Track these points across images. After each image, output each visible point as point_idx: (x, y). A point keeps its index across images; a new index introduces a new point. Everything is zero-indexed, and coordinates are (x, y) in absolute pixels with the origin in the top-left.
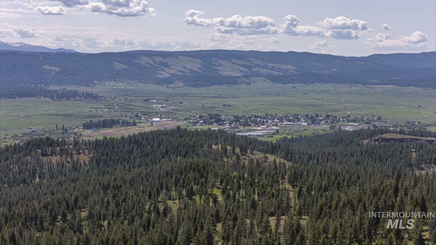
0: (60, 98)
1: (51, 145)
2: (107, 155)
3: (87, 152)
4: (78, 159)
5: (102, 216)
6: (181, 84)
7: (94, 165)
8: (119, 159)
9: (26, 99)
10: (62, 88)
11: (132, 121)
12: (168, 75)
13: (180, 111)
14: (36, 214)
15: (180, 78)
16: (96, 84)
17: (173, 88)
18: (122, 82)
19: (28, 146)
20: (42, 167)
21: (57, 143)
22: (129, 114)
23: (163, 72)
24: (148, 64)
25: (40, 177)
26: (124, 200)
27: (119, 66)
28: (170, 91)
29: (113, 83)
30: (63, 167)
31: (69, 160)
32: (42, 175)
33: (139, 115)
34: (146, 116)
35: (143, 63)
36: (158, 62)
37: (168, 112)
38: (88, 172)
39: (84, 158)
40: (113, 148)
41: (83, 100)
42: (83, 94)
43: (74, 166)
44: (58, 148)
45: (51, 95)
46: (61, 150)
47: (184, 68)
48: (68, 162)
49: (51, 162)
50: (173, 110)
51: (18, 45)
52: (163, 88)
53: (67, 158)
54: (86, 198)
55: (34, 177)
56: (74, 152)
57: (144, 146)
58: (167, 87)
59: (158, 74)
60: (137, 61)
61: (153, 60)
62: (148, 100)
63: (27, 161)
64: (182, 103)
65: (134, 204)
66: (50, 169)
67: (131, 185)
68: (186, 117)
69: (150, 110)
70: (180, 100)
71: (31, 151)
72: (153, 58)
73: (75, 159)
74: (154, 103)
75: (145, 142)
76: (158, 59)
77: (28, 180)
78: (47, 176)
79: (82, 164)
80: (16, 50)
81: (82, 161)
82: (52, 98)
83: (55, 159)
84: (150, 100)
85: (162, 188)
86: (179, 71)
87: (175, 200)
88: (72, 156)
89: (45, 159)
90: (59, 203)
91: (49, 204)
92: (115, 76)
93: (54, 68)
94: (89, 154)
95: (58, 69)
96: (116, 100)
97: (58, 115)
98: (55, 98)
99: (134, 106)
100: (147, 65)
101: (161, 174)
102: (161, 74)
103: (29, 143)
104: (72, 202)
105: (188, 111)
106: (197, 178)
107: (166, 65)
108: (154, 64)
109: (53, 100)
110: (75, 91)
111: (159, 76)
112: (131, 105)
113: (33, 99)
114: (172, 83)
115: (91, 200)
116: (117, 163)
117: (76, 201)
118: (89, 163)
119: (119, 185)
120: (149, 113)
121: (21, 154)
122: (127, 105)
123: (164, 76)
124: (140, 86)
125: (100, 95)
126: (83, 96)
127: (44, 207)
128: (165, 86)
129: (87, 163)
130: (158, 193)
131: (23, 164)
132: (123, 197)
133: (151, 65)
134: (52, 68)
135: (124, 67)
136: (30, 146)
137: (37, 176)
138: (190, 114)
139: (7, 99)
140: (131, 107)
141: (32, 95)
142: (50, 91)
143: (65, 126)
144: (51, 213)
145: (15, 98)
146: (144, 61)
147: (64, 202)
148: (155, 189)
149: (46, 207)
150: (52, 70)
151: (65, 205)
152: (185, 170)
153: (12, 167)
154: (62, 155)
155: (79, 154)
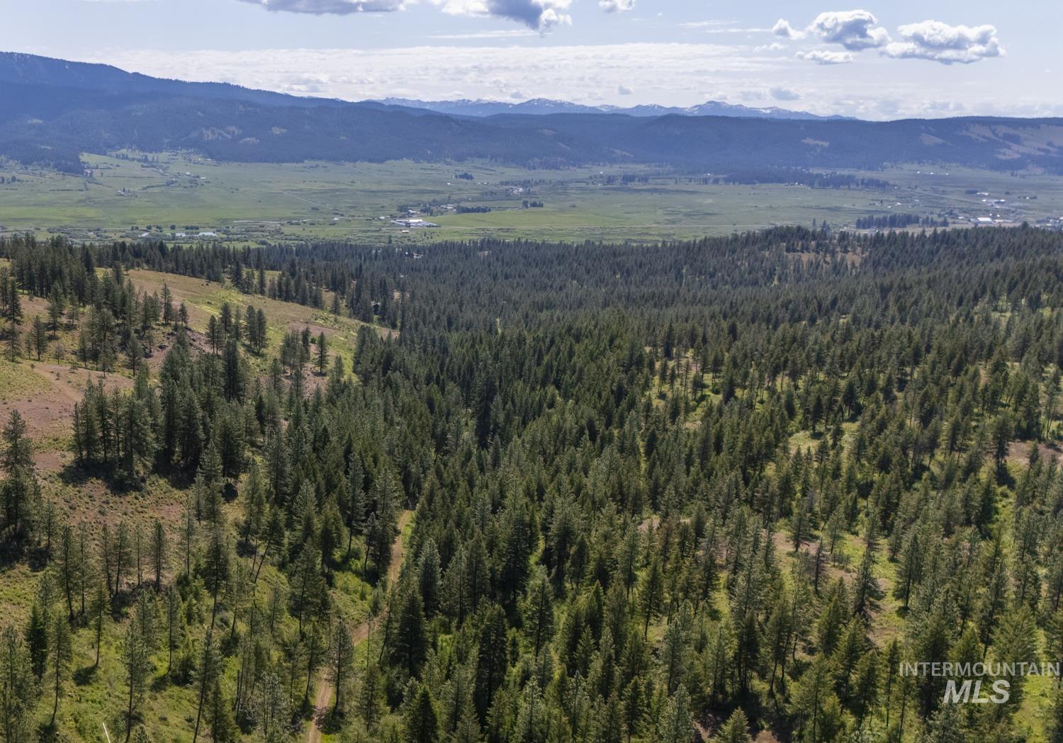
0: (824, 185)
1: (802, 238)
2: (893, 255)
3: (859, 250)
4: (843, 259)
5: (874, 324)
6: (1039, 171)
7: (869, 266)
8: (911, 262)
9: (771, 185)
10: (829, 172)
11: (941, 219)
12: (1017, 156)
13: (1030, 210)
14: (770, 314)
15: (1039, 161)
16: (885, 167)
17: (1023, 177)
18: (933, 164)
19: (767, 237)
20: (785, 266)
21: (813, 235)
22: (938, 211)
23: (1007, 151)
24: (984, 137)
25: (780, 279)
26: (916, 303)
27: (930, 140)
28: (1016, 180)
29: (915, 166)
30: (817, 268)
31: (828, 259)
32: (783, 277)
33: (956, 211)
34: (967, 215)
35: (974, 137)
36: (1001, 135)
37: (1009, 211)
38: (857, 276)
39: (854, 258)
40: (905, 246)
41: (861, 190)
42: (863, 180)
43: (835, 267)
44: (813, 243)
45: (811, 181)
46: (818, 245)
47: (1050, 144)
48: (828, 263)
49: (799, 260)
50: (1017, 207)
51: (768, 111)
52: (1005, 176)
53: (825, 256)
54: (851, 299)
55: (770, 278)
56: (838, 249)
57: (958, 245)
58: (1012, 175)
59: (999, 153)
60: (964, 133)
61: (993, 132)
62: (975, 192)
63: (764, 256)
64: (1035, 198)
65: (931, 309)
66: (797, 270)
67: (929, 287)
68: (1040, 219)
69: (975, 207)
70: (1033, 193)
71: (770, 243)
72: (993, 128)
73: (839, 259)
74: (984, 197)
75: (961, 240)
76: (1003, 130)
77: (761, 282)
78: (791, 278)
79: (849, 267)
80: (764, 117)
81: (849, 263)
82: (811, 185)
83: (805, 257)
84: (976, 192)
85: (984, 292)
86: (1039, 149)
87: (1005, 311)
88: (833, 254)
89: (790, 256)
90: (807, 302)
91: (790, 302)
92: (922, 155)
93: (821, 143)
94: (863, 253)
95: (826, 144)
96: (918, 190)
97: (818, 208)
98: (816, 185)
99: (948, 199)
100: (981, 139)
101: (986, 274)
102: (1004, 154)
103: (768, 233)
104: (827, 303)
105: (1045, 211)
106: (1052, 282)
107: (1016, 140)
108: (993, 137)
109: (813, 187)
110: (849, 177)
111: (1001, 157)
112: (942, 198)
113: (782, 185)
114: (1022, 168)
115: (859, 301)
116: (908, 266)
117: (834, 302)
118: (861, 265)
119: (908, 285)
120: (973, 210)
121: (756, 248)
122: (936, 198)
123: (1008, 158)
124: (965, 172)
125: (891, 182)
126: (863, 183)
127: (783, 307)
128: (1009, 173)
129: (857, 265)
130: (976, 299)
131: (756, 260)
132: (913, 300)
133: (989, 139)
134: (817, 142)
135: (940, 141)
136: (770, 237)
137: (776, 278)
138: (1049, 215)
139: (742, 186)
140: (942, 201)
141: (781, 181)
142: (811, 175)
143: (827, 223)
144: (792, 315)
145: (754, 183)
146: (976, 132)
147: (815, 301)
148: (971, 293)
149: (785, 306)
150: (818, 145)
151: (816, 305)
152: (1030, 269)
153: (739, 263)
154: (818, 253)
155: (846, 252)
